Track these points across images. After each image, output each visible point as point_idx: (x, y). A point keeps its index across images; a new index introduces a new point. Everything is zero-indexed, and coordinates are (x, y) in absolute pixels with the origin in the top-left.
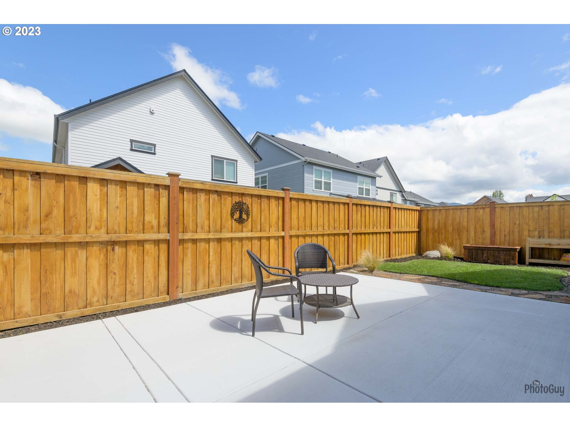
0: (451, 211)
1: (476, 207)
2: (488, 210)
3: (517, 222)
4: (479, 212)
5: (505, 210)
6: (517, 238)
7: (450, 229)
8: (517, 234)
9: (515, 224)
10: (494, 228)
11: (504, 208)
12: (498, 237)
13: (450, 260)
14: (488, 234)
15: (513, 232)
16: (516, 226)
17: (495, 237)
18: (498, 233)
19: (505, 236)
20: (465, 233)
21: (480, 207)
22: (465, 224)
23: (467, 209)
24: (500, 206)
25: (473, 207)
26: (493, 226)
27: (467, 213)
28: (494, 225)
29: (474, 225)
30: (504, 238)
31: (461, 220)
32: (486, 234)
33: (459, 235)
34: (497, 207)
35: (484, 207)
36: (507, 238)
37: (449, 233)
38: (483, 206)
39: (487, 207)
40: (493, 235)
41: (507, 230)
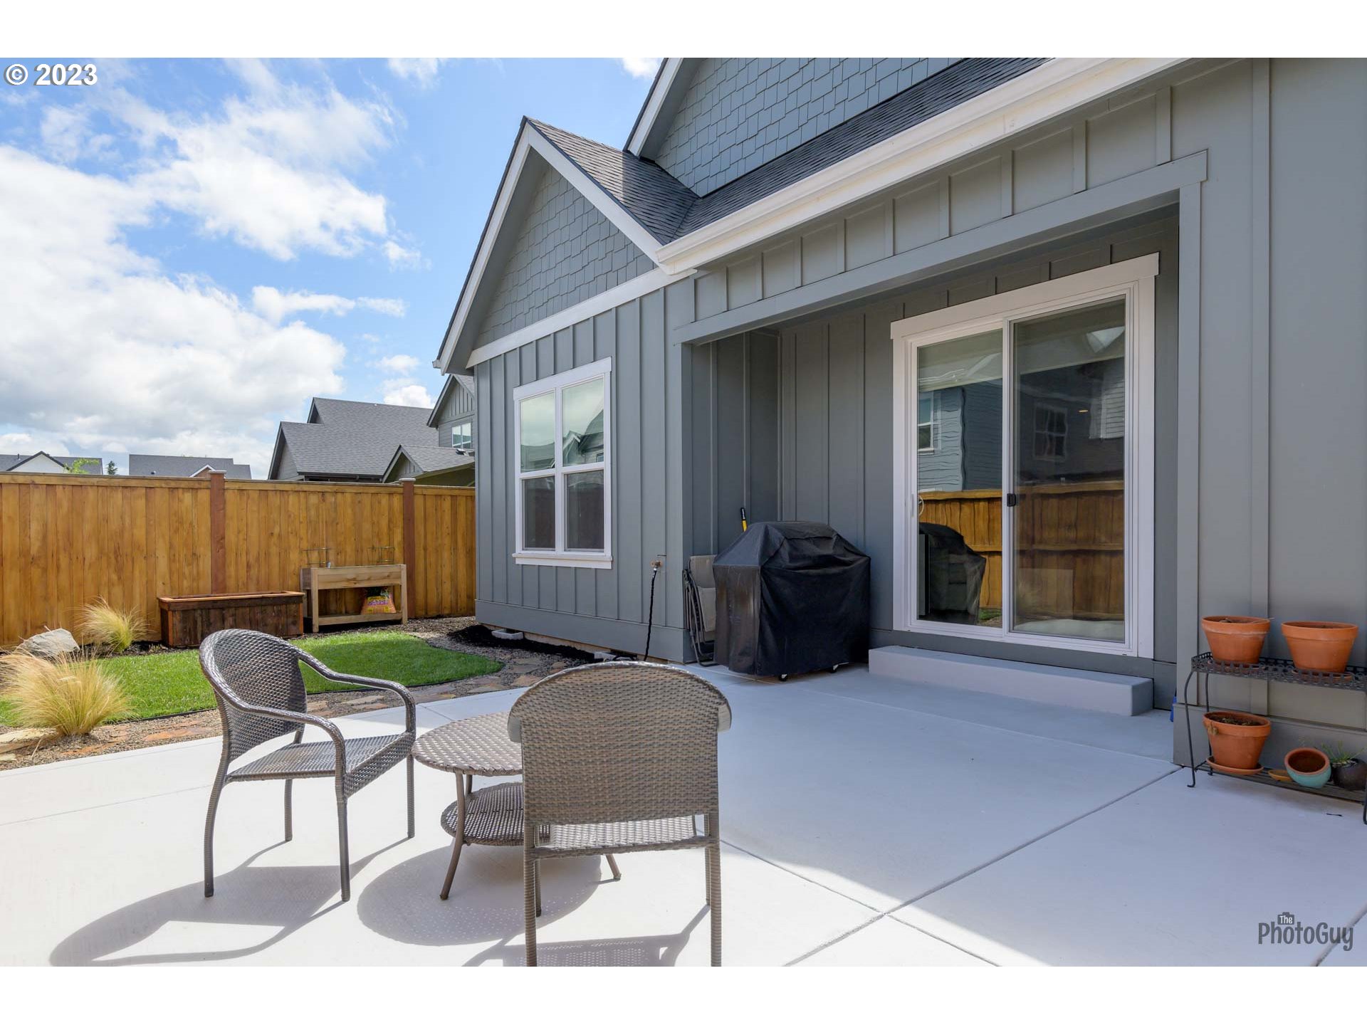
0: (91, 494)
1: (173, 484)
2: (204, 496)
3: (276, 531)
4: (180, 501)
5: (248, 498)
6: (276, 570)
7: (91, 552)
8: (275, 560)
9: (272, 534)
10: (223, 547)
11: (245, 492)
12: (231, 570)
13: (127, 652)
14: (206, 564)
15: (267, 554)
16: (275, 539)
17: (225, 571)
18: (231, 558)
19: (248, 566)
20: (140, 565)
21: (183, 485)
22: (140, 533)
23: (144, 491)
24: (237, 486)
25: (163, 485)
26: (218, 540)
27: (144, 501)
28: (223, 538)
29: (167, 538)
30: (247, 572)
31: (127, 521)
32: (201, 563)
33: (119, 570)
34: (227, 489)
35: (197, 486)
36: (254, 572)
37: (86, 567)
38: (191, 484)
39: (202, 487)
40: (219, 567)
41: (254, 553)
